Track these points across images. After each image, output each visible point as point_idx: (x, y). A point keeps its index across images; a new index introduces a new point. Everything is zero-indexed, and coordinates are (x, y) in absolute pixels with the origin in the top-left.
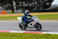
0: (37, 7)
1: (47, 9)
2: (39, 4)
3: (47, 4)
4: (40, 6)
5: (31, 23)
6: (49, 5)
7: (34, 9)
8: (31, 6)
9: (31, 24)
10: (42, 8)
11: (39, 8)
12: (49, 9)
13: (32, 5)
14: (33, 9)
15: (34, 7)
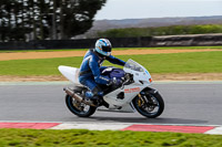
0: (38, 29)
1: (78, 37)
2: (49, 19)
3: (78, 16)
4: (50, 24)
5: (119, 90)
6: (86, 21)
7: (29, 37)
8: (17, 24)
9: (121, 96)
10: (58, 31)
11: (46, 32)
12: (84, 37)
13: (20, 21)
14: (24, 38)
15: (27, 29)
